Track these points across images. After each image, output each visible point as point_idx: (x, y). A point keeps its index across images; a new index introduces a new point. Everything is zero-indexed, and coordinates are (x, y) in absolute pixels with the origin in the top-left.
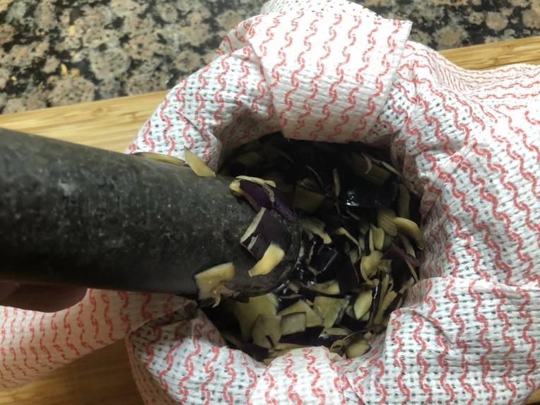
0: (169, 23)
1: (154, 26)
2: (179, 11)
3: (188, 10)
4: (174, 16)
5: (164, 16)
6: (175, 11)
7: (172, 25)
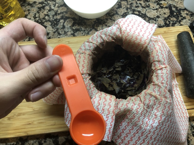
0: (62, 34)
1: (58, 35)
2: (65, 31)
3: (67, 31)
4: (63, 32)
5: (60, 33)
6: (64, 31)
7: (63, 35)
